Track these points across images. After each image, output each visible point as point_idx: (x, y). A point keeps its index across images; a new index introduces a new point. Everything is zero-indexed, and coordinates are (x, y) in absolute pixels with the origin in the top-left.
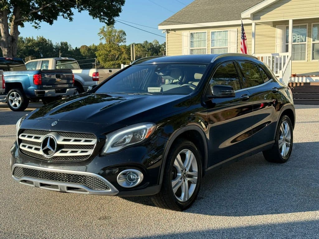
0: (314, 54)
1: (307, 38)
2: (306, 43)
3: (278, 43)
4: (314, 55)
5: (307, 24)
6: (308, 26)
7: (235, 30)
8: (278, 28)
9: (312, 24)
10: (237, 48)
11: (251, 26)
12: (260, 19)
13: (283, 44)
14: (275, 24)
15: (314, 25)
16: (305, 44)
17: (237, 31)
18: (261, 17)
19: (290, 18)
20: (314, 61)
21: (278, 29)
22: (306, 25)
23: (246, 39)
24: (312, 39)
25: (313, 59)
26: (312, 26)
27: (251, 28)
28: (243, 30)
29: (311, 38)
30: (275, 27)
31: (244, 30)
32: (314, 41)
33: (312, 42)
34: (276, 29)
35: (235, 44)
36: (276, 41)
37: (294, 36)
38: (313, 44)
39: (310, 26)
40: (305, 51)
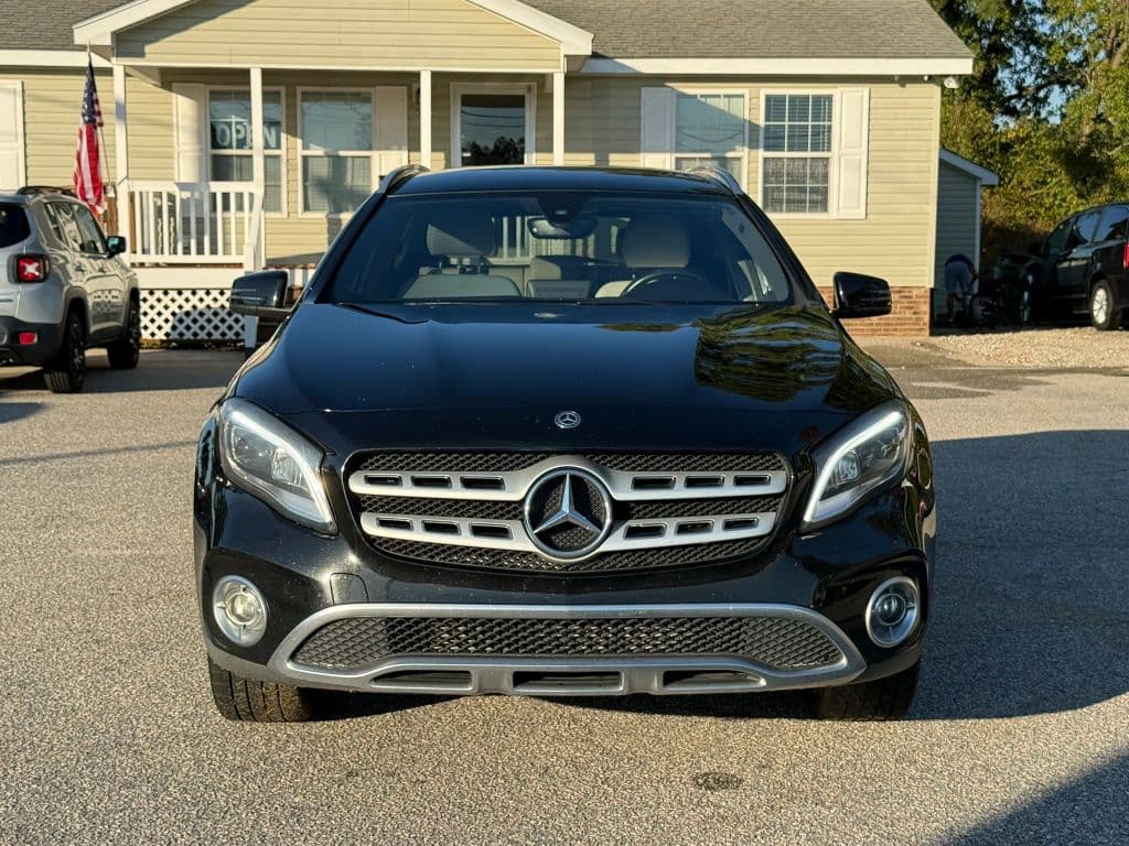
0: (310, 193)
1: (283, 136)
2: (282, 152)
3: (183, 148)
4: (310, 197)
5: (283, 89)
6: (287, 95)
7: (13, 86)
8: (181, 94)
9: (299, 90)
10: (26, 156)
11: (110, 78)
12: (141, 54)
13: (201, 150)
14: (171, 79)
15: (304, 94)
16: (278, 157)
17: (23, 91)
18: (148, 48)
19: (256, 63)
20: (309, 215)
21: (180, 97)
22: (278, 93)
23: (101, 125)
24: (299, 142)
25: (306, 208)
26: (299, 97)
27: (108, 83)
28: (92, 88)
29: (295, 136)
30: (170, 90)
31: (95, 90)
32: (305, 147)
33: (301, 152)
34: (174, 95)
35: (17, 140)
36: (175, 139)
37: (239, 127)
38: (305, 159)
39: (291, 96)
40: (280, 180)
